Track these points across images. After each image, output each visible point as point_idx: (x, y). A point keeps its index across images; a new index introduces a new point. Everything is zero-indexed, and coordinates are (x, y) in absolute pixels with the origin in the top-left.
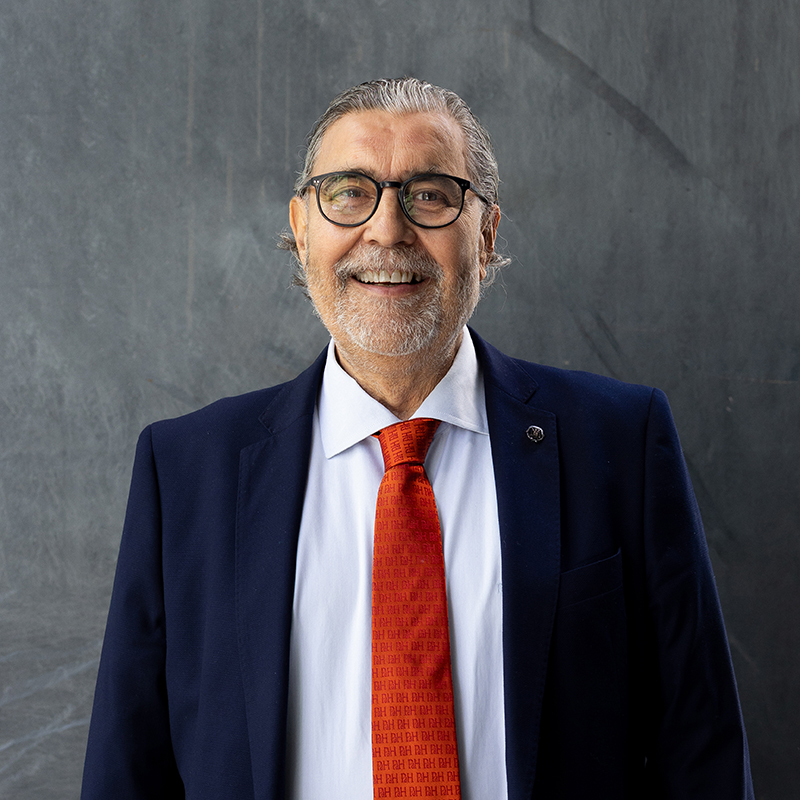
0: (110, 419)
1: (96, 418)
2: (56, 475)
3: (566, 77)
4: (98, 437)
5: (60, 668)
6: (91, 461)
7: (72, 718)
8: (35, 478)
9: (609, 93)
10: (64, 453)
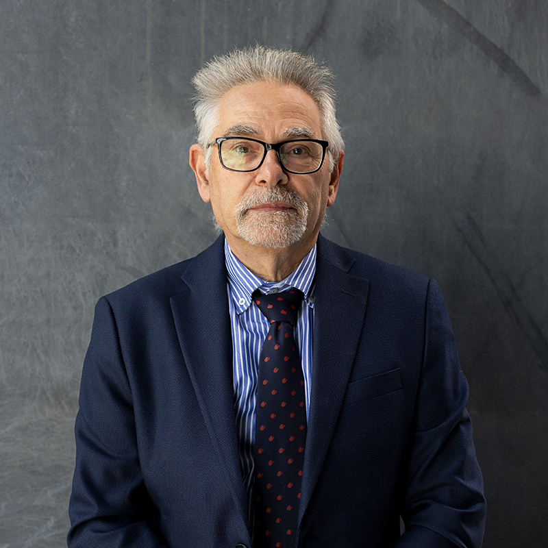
0: (84, 294)
1: (73, 293)
2: (42, 337)
3: (446, 26)
4: (75, 308)
5: (45, 488)
6: (69, 327)
7: (54, 528)
8: (26, 340)
9: (479, 39)
10: (48, 321)
